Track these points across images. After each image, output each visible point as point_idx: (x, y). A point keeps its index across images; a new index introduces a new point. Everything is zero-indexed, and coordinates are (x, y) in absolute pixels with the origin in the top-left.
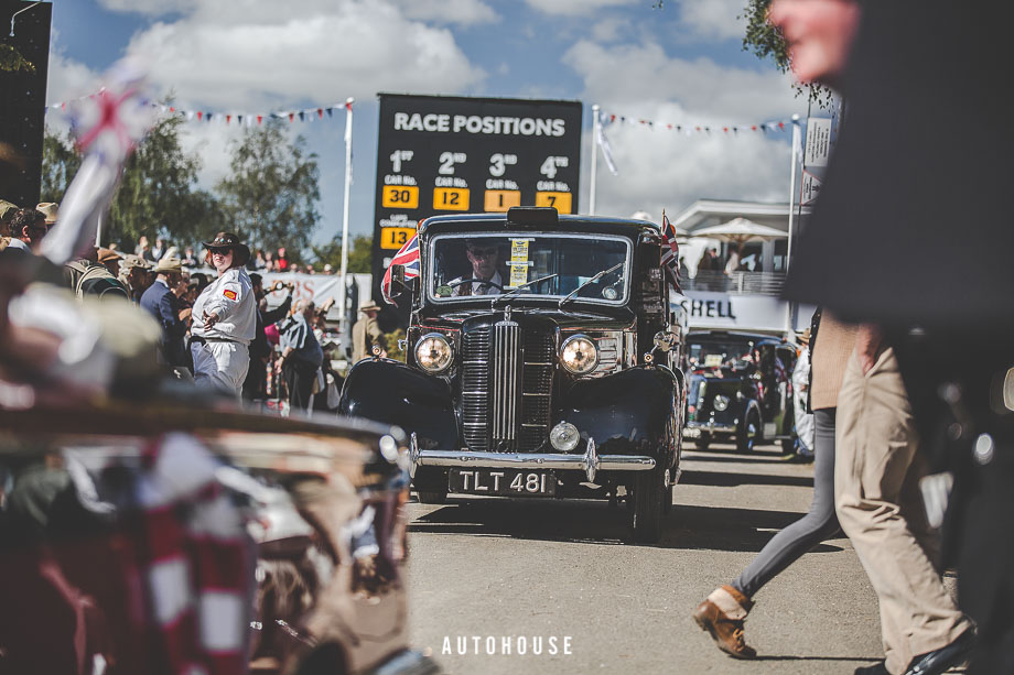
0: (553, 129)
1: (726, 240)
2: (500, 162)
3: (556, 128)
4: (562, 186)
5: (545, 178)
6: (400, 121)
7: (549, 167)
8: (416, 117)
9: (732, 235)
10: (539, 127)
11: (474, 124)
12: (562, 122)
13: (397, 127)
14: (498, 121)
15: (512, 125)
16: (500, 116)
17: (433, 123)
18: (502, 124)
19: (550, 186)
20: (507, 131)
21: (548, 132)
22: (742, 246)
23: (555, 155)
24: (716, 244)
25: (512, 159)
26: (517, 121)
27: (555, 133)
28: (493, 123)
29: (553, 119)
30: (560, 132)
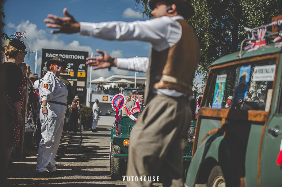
0: (82, 58)
2: (70, 65)
3: (82, 57)
4: (83, 71)
5: (80, 69)
6: (47, 55)
7: (81, 67)
8: (51, 54)
9: (121, 83)
10: (79, 57)
11: (64, 56)
12: (84, 56)
13: (46, 56)
14: (69, 56)
15: (72, 57)
16: (70, 55)
18: (70, 56)
19: (81, 71)
20: (71, 58)
21: (81, 58)
22: (124, 85)
23: (82, 64)
25: (72, 64)
26: (73, 56)
27: (82, 59)
28: (68, 56)
29: (82, 56)
30: (83, 58)
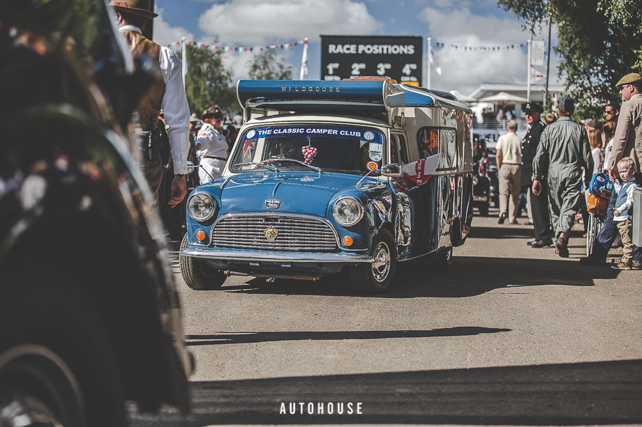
0: (408, 50)
1: (496, 103)
2: (382, 68)
3: (410, 50)
4: (414, 79)
5: (405, 75)
6: (332, 49)
7: (407, 70)
8: (340, 46)
9: (499, 101)
10: (401, 49)
11: (369, 49)
12: (412, 47)
13: (330, 52)
14: (380, 47)
15: (388, 49)
16: (382, 44)
17: (348, 49)
18: (383, 49)
19: (407, 79)
20: (385, 52)
21: (406, 52)
23: (410, 63)
24: (491, 106)
25: (388, 66)
26: (390, 47)
27: (410, 53)
28: (378, 48)
29: (408, 45)
30: (412, 52)
